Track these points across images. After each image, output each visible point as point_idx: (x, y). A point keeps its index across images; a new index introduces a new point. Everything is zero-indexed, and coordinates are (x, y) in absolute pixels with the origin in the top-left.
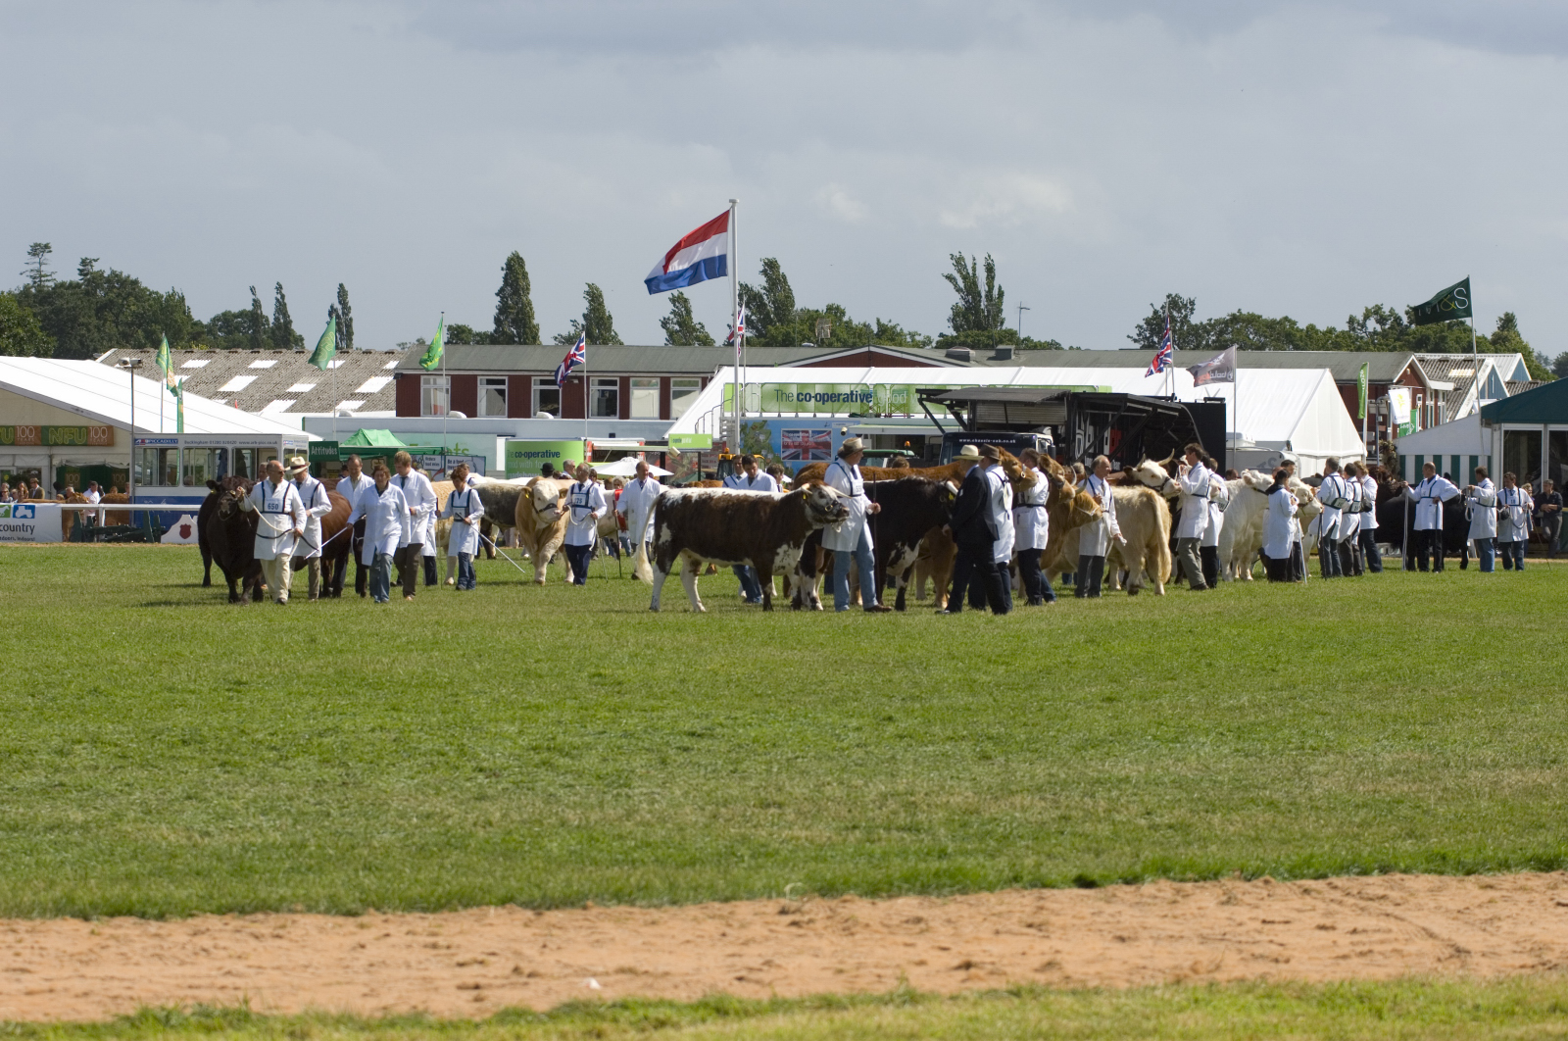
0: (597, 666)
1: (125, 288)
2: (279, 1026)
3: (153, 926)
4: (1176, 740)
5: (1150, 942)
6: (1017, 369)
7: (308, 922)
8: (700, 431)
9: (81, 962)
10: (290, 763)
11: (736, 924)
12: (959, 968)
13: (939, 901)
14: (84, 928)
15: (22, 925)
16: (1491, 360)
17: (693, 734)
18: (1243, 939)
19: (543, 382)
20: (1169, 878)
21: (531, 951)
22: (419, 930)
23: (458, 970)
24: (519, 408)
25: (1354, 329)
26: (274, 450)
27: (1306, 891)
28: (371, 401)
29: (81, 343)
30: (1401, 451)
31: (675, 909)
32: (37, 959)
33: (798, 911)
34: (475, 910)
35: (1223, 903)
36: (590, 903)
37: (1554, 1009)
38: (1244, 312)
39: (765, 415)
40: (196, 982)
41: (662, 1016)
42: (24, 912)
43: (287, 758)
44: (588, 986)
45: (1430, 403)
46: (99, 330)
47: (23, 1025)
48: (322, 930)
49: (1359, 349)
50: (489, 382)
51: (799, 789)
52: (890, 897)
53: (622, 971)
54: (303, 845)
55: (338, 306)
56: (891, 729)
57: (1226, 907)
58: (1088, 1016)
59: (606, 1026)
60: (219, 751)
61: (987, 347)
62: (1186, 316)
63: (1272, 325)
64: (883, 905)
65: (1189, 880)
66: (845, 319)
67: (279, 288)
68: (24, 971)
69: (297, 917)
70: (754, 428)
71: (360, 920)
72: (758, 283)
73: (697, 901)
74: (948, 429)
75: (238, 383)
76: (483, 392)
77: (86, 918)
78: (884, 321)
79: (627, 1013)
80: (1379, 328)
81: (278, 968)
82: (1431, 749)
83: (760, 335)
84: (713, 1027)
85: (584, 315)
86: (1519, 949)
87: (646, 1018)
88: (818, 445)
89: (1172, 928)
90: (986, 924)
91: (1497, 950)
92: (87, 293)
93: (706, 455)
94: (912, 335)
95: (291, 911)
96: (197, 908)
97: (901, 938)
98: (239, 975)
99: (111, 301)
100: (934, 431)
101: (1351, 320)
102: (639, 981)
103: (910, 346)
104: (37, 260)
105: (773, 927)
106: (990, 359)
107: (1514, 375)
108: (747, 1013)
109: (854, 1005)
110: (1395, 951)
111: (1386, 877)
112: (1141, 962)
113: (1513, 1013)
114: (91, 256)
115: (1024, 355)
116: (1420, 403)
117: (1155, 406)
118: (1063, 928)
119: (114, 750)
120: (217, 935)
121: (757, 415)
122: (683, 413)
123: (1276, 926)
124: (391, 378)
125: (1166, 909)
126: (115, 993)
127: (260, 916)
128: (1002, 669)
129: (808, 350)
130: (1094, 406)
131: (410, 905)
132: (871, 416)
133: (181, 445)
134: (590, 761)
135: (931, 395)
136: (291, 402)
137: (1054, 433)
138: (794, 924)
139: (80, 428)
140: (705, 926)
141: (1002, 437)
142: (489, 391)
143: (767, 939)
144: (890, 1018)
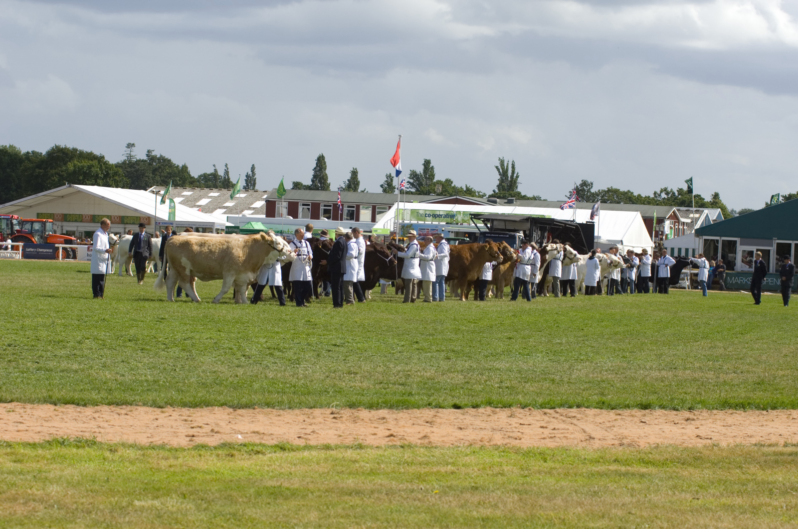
0: (310, 318)
1: (165, 162)
2: (106, 447)
3: (79, 409)
4: (528, 355)
5: (472, 430)
6: (514, 207)
7: (142, 409)
8: (386, 228)
9: (45, 420)
10: (170, 350)
11: (311, 417)
12: (388, 436)
13: (396, 412)
14: (52, 407)
15: (29, 406)
16: (706, 211)
17: (335, 345)
18: (508, 430)
19: (325, 206)
20: (491, 406)
21: (222, 424)
22: (184, 414)
23: (190, 429)
24: (315, 216)
25: (656, 197)
26: (212, 229)
27: (545, 414)
28: (257, 211)
29: (146, 183)
30: (665, 246)
31: (290, 411)
32: (27, 419)
33: (338, 413)
34: (210, 408)
35: (511, 416)
36: (256, 407)
37: (616, 461)
38: (614, 188)
39: (412, 222)
40: (84, 430)
41: (258, 450)
42: (31, 401)
43: (169, 348)
44: (237, 438)
45: (681, 227)
46: (153, 180)
47: (7, 442)
48: (146, 413)
49: (657, 205)
50: (303, 205)
51: (367, 367)
52: (377, 409)
53: (254, 432)
54: (158, 381)
55: (250, 173)
56: (416, 346)
57: (511, 418)
58: (429, 457)
59: (235, 452)
60: (142, 344)
61: (504, 198)
62: (589, 189)
63: (625, 193)
64: (373, 412)
65: (499, 407)
66: (453, 185)
67: (226, 165)
68: (21, 423)
69: (138, 407)
70: (407, 227)
71: (164, 410)
72: (420, 169)
73: (299, 408)
74: (482, 230)
75: (204, 202)
76: (300, 208)
77: (55, 405)
78: (468, 186)
79: (245, 448)
80: (666, 197)
81: (120, 426)
82: (629, 362)
83: (417, 190)
84: (279, 454)
85: (348, 180)
86: (615, 438)
87: (252, 450)
89: (483, 425)
90: (410, 421)
91: (606, 438)
92: (150, 164)
93: (387, 237)
94: (479, 193)
95: (136, 405)
96: (100, 402)
97: (373, 425)
98: (103, 428)
99: (160, 167)
100: (476, 231)
101: (655, 193)
102: (259, 436)
103: (476, 196)
104: (129, 150)
105: (326, 419)
106: (505, 203)
107: (717, 218)
108: (293, 450)
109: (336, 449)
110: (565, 437)
111: (578, 409)
112: (462, 437)
113: (599, 462)
114: (152, 149)
115: (519, 202)
116: (677, 227)
117: (566, 224)
118: (441, 424)
119: (101, 342)
120: (103, 413)
121: (409, 222)
122: (380, 220)
123: (525, 426)
124: (263, 203)
125: (485, 418)
126: (51, 432)
127: (124, 407)
128: (472, 325)
129: (433, 197)
130: (541, 223)
131: (184, 405)
132: (454, 224)
133: (174, 225)
134: (290, 354)
135: (475, 216)
136: (225, 210)
137: (524, 233)
138: (334, 418)
139: (137, 217)
140: (299, 418)
141: (503, 234)
142: (303, 208)
143: (320, 423)
144: (349, 454)
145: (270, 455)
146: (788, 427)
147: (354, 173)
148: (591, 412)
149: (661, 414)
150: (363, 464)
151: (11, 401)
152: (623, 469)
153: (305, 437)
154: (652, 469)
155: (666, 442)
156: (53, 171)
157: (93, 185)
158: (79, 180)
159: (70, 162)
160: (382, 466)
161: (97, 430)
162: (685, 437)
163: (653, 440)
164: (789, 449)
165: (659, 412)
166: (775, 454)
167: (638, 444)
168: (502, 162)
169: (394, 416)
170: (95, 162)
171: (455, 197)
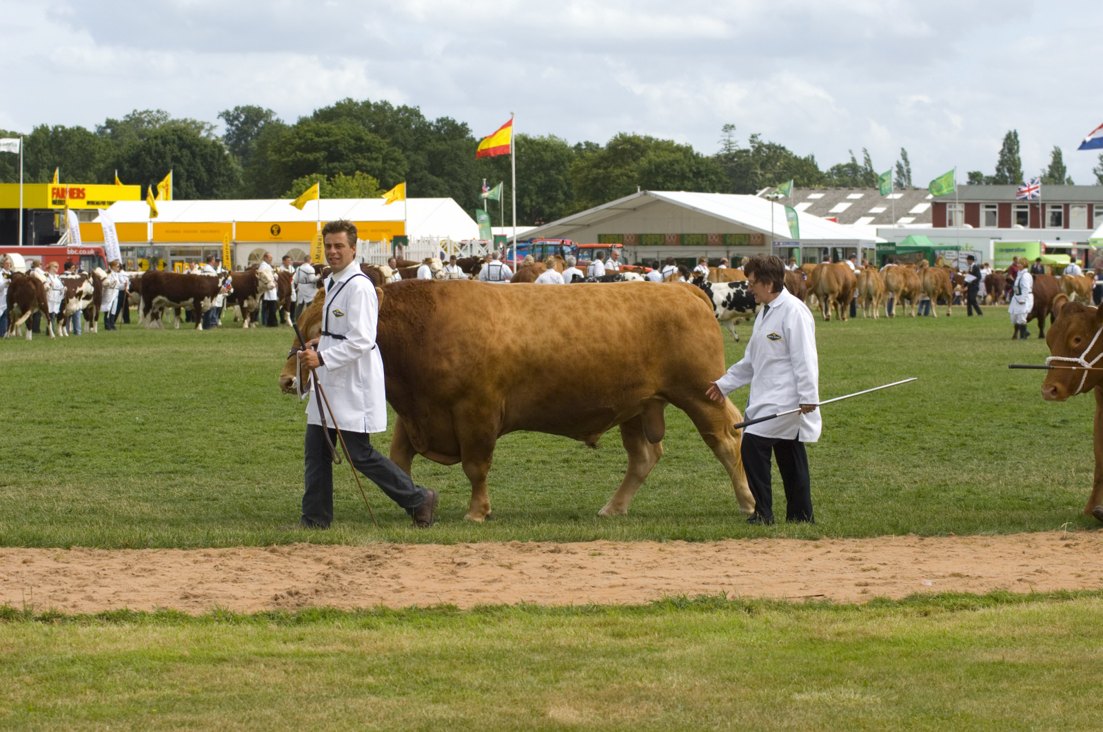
1: (777, 151)
2: (743, 606)
3: (695, 546)
7: (786, 544)
9: (648, 567)
11: (1034, 546)
14: (656, 546)
15: (621, 545)
19: (1019, 207)
22: (848, 549)
23: (861, 574)
24: (1005, 223)
28: (918, 218)
31: (1002, 538)
32: (621, 566)
33: (1071, 538)
34: (885, 537)
36: (952, 533)
40: (707, 580)
41: (964, 603)
46: (763, 177)
47: (597, 606)
48: (792, 548)
50: (987, 207)
53: (954, 575)
55: (902, 162)
67: (867, 150)
68: (613, 573)
69: (781, 541)
71: (818, 543)
73: (1014, 532)
75: (841, 208)
76: (983, 212)
77: (660, 541)
79: (944, 601)
81: (758, 572)
84: (994, 609)
85: (1050, 167)
87: (955, 604)
92: (756, 155)
95: (778, 537)
96: (723, 535)
98: (734, 576)
102: (962, 581)
104: (727, 134)
105: (1055, 548)
114: (757, 133)
120: (731, 551)
122: (1099, 224)
124: (928, 205)
126: (659, 587)
127: (760, 540)
131: (848, 533)
133: (801, 245)
134: (989, 444)
136: (872, 219)
138: (1067, 546)
139: (745, 235)
140: (1015, 547)
142: (987, 212)
143: (1047, 555)
145: (981, 611)
151: (595, 538)
153: (1029, 579)
156: (617, 171)
157: (678, 189)
158: (657, 183)
159: (642, 156)
161: (726, 580)
170: (679, 155)
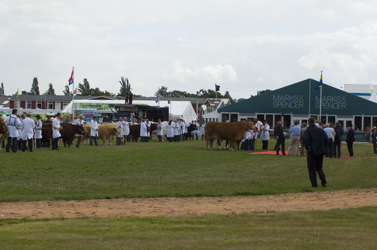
0: (34, 157)
4: (140, 172)
5: (116, 209)
8: (68, 112)
11: (38, 205)
12: (76, 213)
16: (222, 100)
18: (133, 209)
19: (38, 102)
20: (124, 197)
24: (34, 107)
25: (198, 94)
27: (150, 200)
30: (203, 117)
31: (27, 202)
33: (51, 203)
35: (134, 202)
36: (11, 201)
37: (187, 222)
38: (176, 90)
39: (81, 109)
41: (14, 221)
45: (210, 108)
49: (199, 98)
50: (28, 102)
53: (11, 213)
56: (86, 169)
57: (134, 203)
59: (3, 223)
62: (165, 91)
63: (181, 92)
64: (68, 202)
65: (128, 198)
66: (99, 90)
70: (78, 111)
72: (83, 83)
73: (32, 201)
74: (114, 112)
76: (26, 103)
78: (106, 91)
79: (8, 221)
80: (202, 94)
82: (189, 174)
83: (83, 93)
84: (24, 224)
85: (48, 90)
86: (184, 211)
87: (11, 222)
88: (91, 115)
89: (121, 207)
90: (86, 206)
91: (181, 211)
93: (69, 117)
94: (112, 94)
97: (68, 208)
100: (112, 112)
101: (198, 92)
102: (13, 215)
103: (111, 96)
105: (45, 206)
107: (228, 103)
108: (30, 221)
109: (51, 220)
110: (161, 211)
111: (166, 198)
112: (111, 213)
113: (178, 223)
117: (155, 108)
118: (100, 207)
121: (79, 109)
122: (65, 108)
123: (141, 207)
124: (9, 101)
125: (122, 203)
128: (112, 158)
129: (90, 97)
132: (101, 109)
134: (25, 175)
135: (111, 106)
137: (135, 113)
138: (49, 205)
140: (32, 206)
141: (125, 114)
142: (28, 104)
143: (43, 208)
144: (58, 223)
145: (20, 224)
146: (268, 203)
147: (51, 86)
148: (172, 199)
149: (206, 199)
150: (65, 227)
152: (190, 226)
153: (36, 215)
154: (203, 226)
155: (210, 212)
160: (74, 228)
162: (218, 210)
163: (203, 212)
164: (269, 214)
165: (205, 198)
166: (263, 217)
167: (196, 213)
168: (122, 79)
169: (78, 203)
171: (101, 96)
